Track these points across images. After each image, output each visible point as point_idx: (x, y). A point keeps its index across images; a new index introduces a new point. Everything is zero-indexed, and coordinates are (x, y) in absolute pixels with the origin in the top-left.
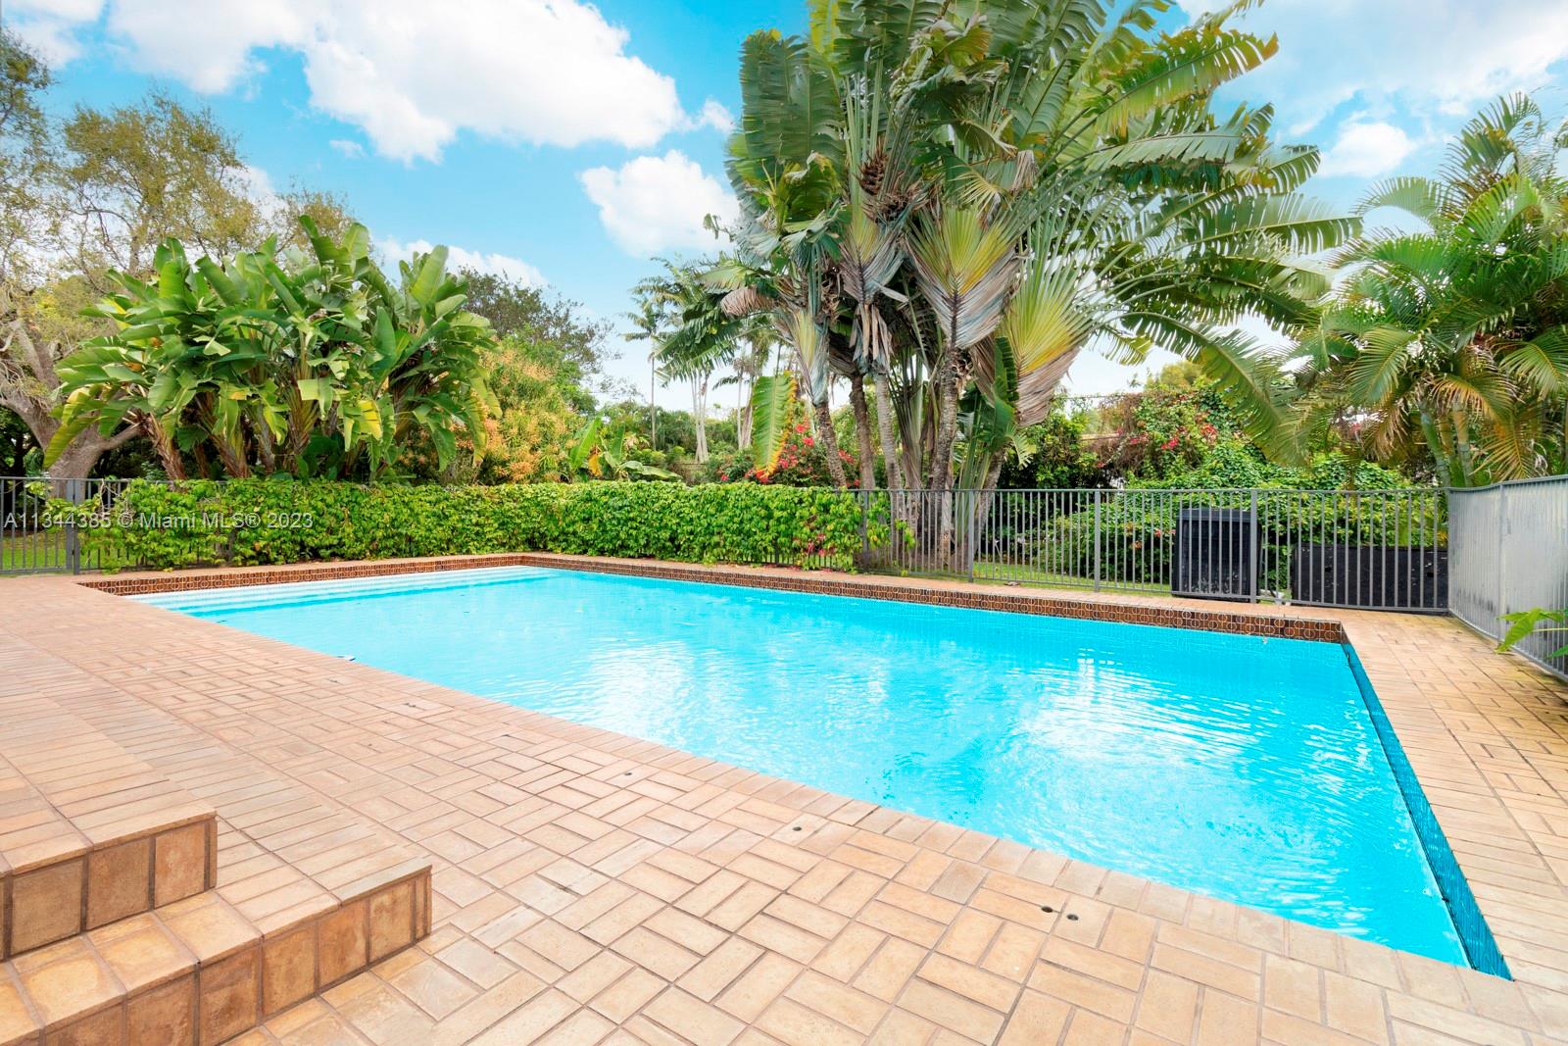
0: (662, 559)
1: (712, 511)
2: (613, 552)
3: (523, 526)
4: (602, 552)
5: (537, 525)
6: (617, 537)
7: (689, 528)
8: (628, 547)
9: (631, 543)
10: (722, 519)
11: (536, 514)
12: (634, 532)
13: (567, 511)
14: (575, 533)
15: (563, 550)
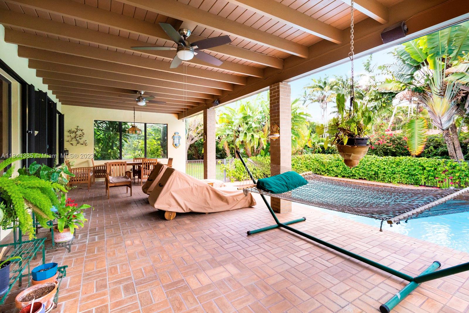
0: (370, 180)
1: (394, 166)
2: (349, 177)
3: (313, 167)
4: (343, 177)
5: (317, 167)
6: (351, 172)
7: (384, 171)
8: (355, 176)
9: (357, 175)
10: (399, 169)
11: (316, 164)
12: (358, 171)
13: (330, 163)
14: (333, 170)
15: (327, 175)
